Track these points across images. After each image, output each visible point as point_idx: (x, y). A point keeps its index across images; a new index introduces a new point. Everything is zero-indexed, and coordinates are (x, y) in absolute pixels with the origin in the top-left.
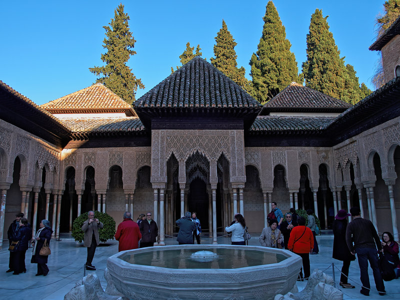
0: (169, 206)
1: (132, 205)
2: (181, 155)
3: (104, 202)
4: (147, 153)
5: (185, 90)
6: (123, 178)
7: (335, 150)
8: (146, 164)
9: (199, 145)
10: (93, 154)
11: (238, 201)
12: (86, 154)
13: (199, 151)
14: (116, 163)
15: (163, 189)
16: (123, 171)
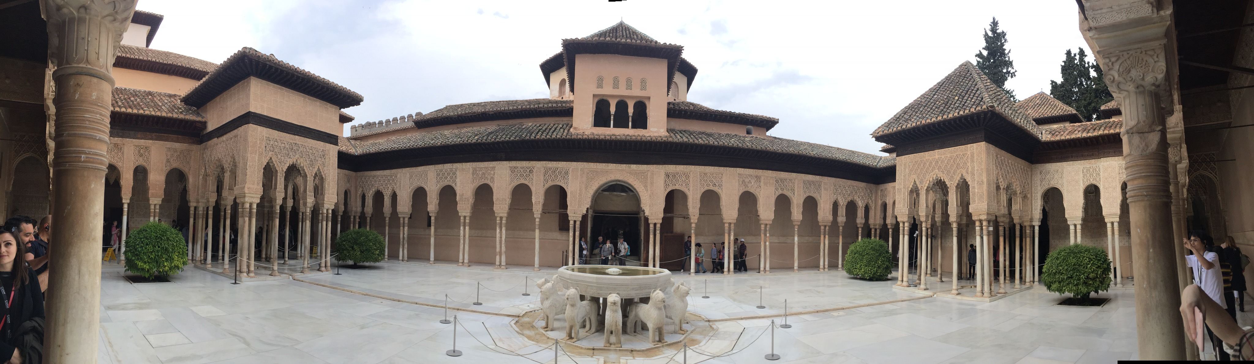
2: (922, 183)
9: (939, 169)
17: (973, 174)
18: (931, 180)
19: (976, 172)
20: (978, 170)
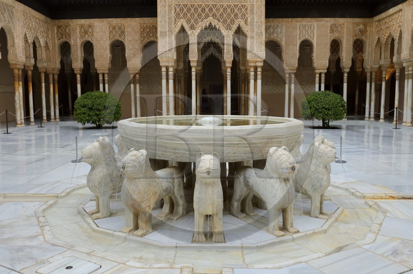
0: (180, 86)
1: (138, 85)
2: (192, 27)
3: (106, 81)
4: (153, 26)
6: (126, 55)
7: (375, 22)
8: (152, 39)
9: (213, 16)
10: (90, 26)
11: (255, 80)
12: (82, 26)
13: (212, 23)
14: (117, 37)
15: (172, 66)
16: (126, 47)
17: (252, 25)
18: (204, 26)
19: (255, 23)
20: (257, 22)
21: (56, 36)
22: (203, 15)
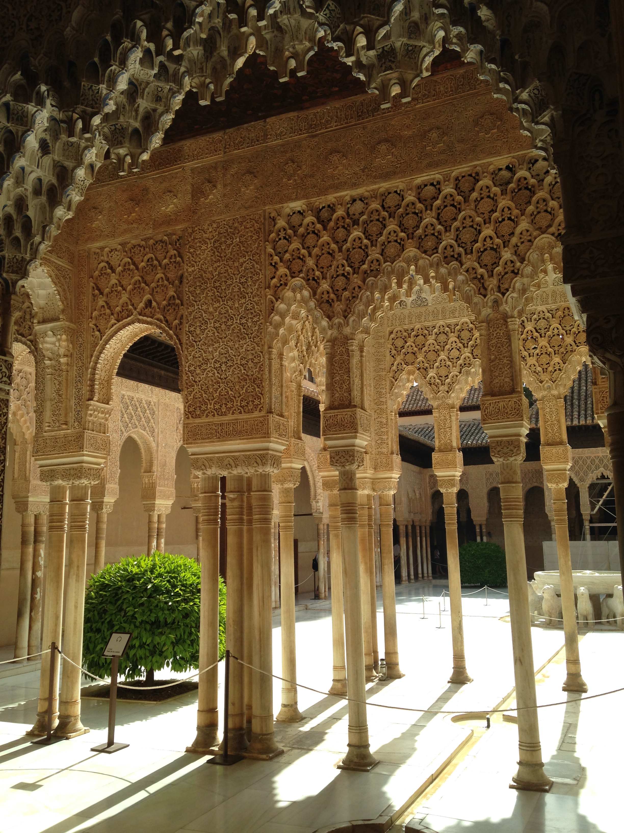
2: (582, 480)
3: (484, 534)
4: (536, 470)
5: (579, 400)
8: (537, 484)
9: (604, 467)
13: (605, 474)
18: (595, 477)
21: (428, 485)
22: (593, 467)
